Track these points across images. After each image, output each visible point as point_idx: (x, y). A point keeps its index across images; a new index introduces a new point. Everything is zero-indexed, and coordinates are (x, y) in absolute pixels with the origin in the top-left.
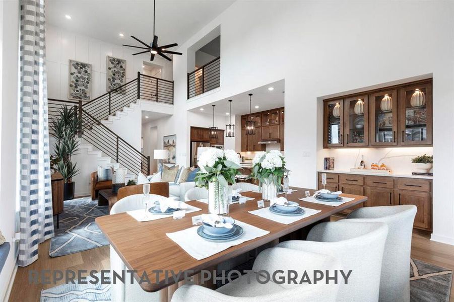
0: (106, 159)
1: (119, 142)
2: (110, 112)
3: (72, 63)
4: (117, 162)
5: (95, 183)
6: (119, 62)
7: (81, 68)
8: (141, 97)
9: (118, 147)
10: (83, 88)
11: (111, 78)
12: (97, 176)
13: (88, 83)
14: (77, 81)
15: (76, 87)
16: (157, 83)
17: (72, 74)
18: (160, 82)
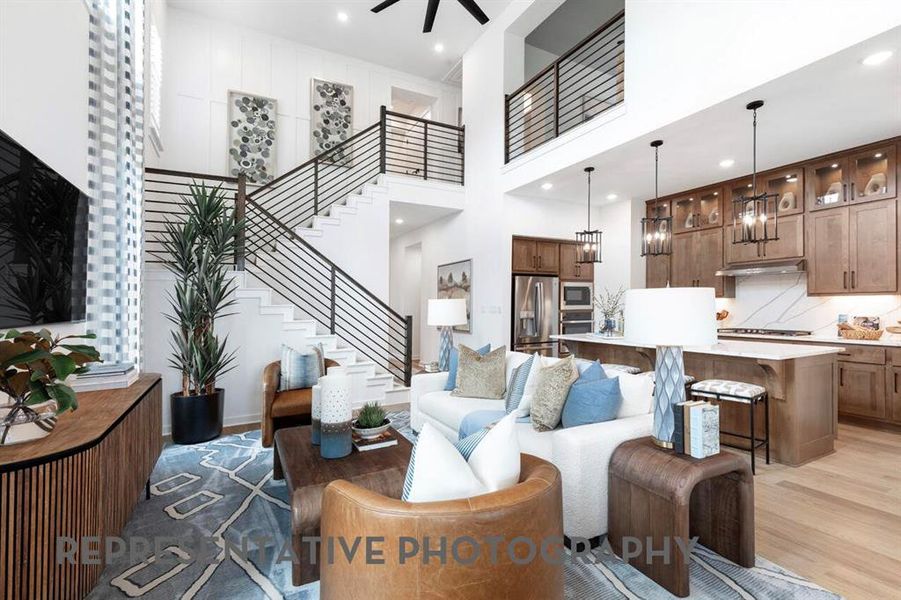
0: (303, 326)
1: (337, 281)
2: (316, 206)
3: (235, 99)
4: (333, 332)
5: (272, 398)
6: (338, 91)
7: (255, 109)
8: (387, 167)
9: (333, 295)
10: (258, 156)
11: (320, 130)
12: (280, 375)
13: (269, 143)
14: (245, 140)
15: (244, 154)
16: (426, 134)
17: (235, 124)
18: (432, 130)
